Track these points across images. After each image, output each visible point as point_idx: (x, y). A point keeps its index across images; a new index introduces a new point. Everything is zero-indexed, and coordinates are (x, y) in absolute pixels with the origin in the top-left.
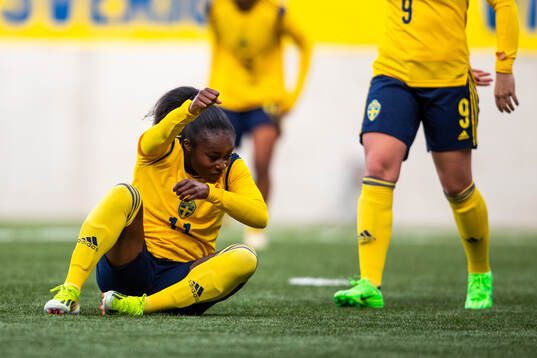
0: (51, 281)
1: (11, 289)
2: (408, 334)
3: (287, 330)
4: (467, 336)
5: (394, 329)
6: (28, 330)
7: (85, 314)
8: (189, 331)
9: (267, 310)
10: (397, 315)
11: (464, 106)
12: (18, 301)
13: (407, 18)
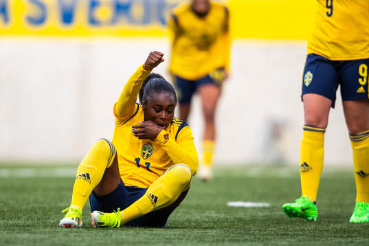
0: (62, 205)
1: (34, 210)
2: (310, 241)
3: (226, 238)
4: (351, 242)
5: (301, 237)
6: (46, 239)
7: (86, 228)
8: (158, 239)
9: (212, 224)
10: (303, 227)
11: (363, 69)
12: (39, 219)
13: (329, 13)
